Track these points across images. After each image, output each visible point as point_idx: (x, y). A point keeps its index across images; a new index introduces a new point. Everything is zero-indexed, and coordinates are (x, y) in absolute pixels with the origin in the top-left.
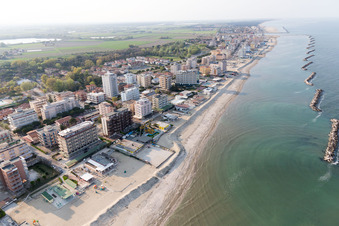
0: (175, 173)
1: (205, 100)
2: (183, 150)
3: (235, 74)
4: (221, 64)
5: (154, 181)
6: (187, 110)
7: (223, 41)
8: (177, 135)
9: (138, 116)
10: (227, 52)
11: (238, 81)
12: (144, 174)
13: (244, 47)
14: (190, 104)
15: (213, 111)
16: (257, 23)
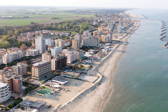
0: (103, 85)
1: (105, 55)
2: (103, 76)
3: (119, 42)
4: (109, 35)
5: (93, 88)
6: (96, 59)
7: (102, 22)
8: (97, 70)
9: (69, 62)
10: (109, 28)
11: (122, 46)
12: (86, 86)
13: (119, 27)
14: (96, 56)
15: (112, 60)
16: (122, 11)
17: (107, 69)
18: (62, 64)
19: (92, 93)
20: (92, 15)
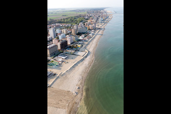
0: (88, 57)
1: (91, 37)
2: (89, 52)
3: (99, 28)
4: (94, 25)
5: (83, 60)
6: (85, 41)
7: (91, 16)
8: (85, 48)
9: (69, 43)
10: (94, 20)
11: (101, 31)
12: (78, 59)
13: (100, 19)
14: (86, 38)
15: (95, 40)
16: (103, 9)
17: (92, 47)
18: (64, 45)
19: (81, 63)
20: (86, 13)
